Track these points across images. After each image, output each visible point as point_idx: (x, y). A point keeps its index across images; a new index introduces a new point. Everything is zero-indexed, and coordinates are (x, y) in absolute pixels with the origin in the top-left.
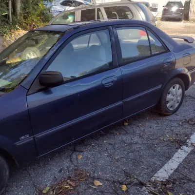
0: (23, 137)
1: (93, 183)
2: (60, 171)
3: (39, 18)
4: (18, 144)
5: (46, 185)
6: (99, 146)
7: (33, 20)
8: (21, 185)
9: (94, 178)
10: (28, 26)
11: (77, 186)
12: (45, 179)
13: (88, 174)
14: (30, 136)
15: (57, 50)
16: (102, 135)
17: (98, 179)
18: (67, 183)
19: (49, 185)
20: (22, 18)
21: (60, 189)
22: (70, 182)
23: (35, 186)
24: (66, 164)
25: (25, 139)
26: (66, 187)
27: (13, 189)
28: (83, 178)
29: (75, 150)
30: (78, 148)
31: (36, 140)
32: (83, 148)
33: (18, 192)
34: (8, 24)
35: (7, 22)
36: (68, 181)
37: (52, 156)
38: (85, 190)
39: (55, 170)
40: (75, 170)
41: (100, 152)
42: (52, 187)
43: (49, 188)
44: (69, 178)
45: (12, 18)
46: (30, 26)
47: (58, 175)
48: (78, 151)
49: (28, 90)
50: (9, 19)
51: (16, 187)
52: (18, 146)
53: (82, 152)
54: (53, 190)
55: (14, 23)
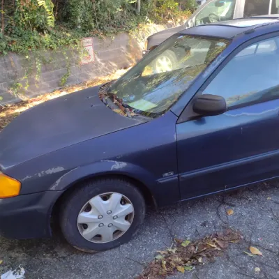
0: (166, 174)
1: (249, 250)
2: (204, 225)
3: (177, 4)
4: (161, 181)
5: (186, 238)
6: (258, 203)
7: (169, 8)
8: (156, 231)
9: (250, 244)
10: (162, 17)
11: (226, 248)
12: (184, 230)
13: (242, 237)
14: (174, 174)
15: (220, 65)
16: (265, 189)
17: (257, 245)
18: (214, 241)
19: (189, 238)
20: (154, 5)
21: (204, 246)
22: (217, 242)
23: (172, 236)
24: (211, 217)
25: (169, 177)
26: (212, 246)
27: (146, 233)
28: (234, 240)
29: (223, 202)
30: (228, 201)
31: (181, 180)
32: (235, 201)
33: (153, 238)
34: (136, 15)
35: (134, 12)
36: (215, 239)
37: (193, 203)
38: (237, 255)
39: (197, 222)
40: (224, 228)
41: (260, 211)
42: (193, 242)
43: (189, 242)
44: (216, 236)
45: (141, 6)
46: (164, 16)
47: (200, 229)
48: (228, 204)
49: (179, 117)
50: (137, 8)
51: (150, 231)
52: (160, 183)
53: (233, 206)
54: (195, 246)
55: (143, 13)
